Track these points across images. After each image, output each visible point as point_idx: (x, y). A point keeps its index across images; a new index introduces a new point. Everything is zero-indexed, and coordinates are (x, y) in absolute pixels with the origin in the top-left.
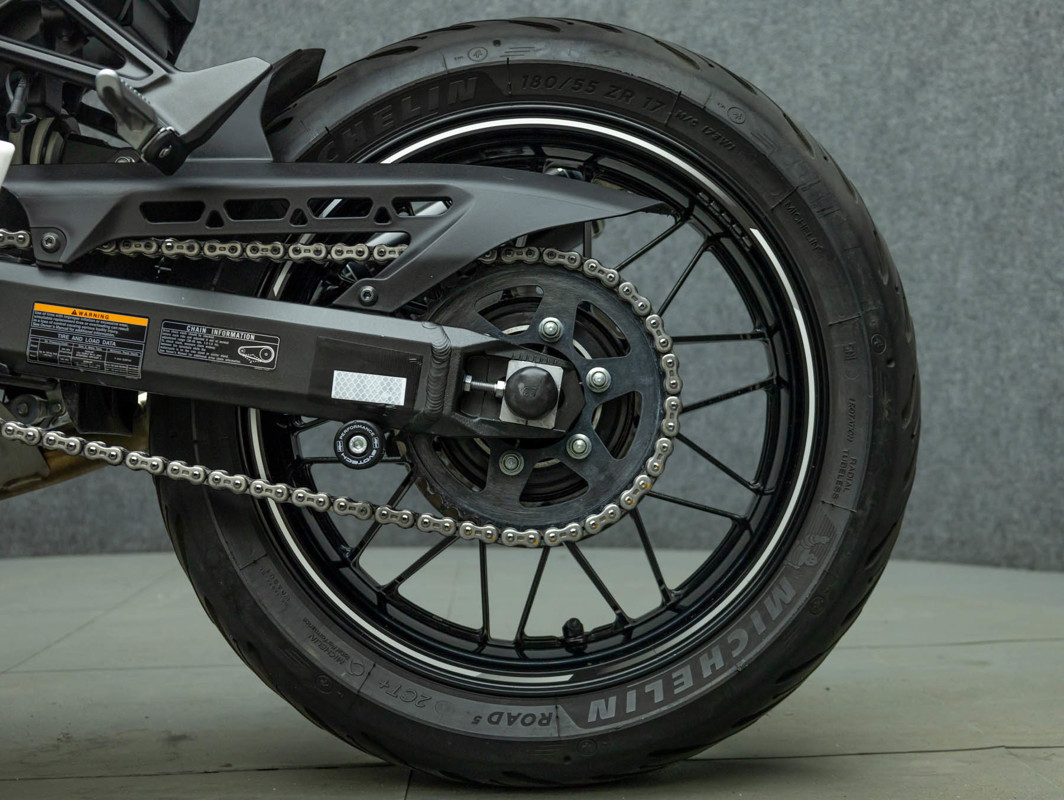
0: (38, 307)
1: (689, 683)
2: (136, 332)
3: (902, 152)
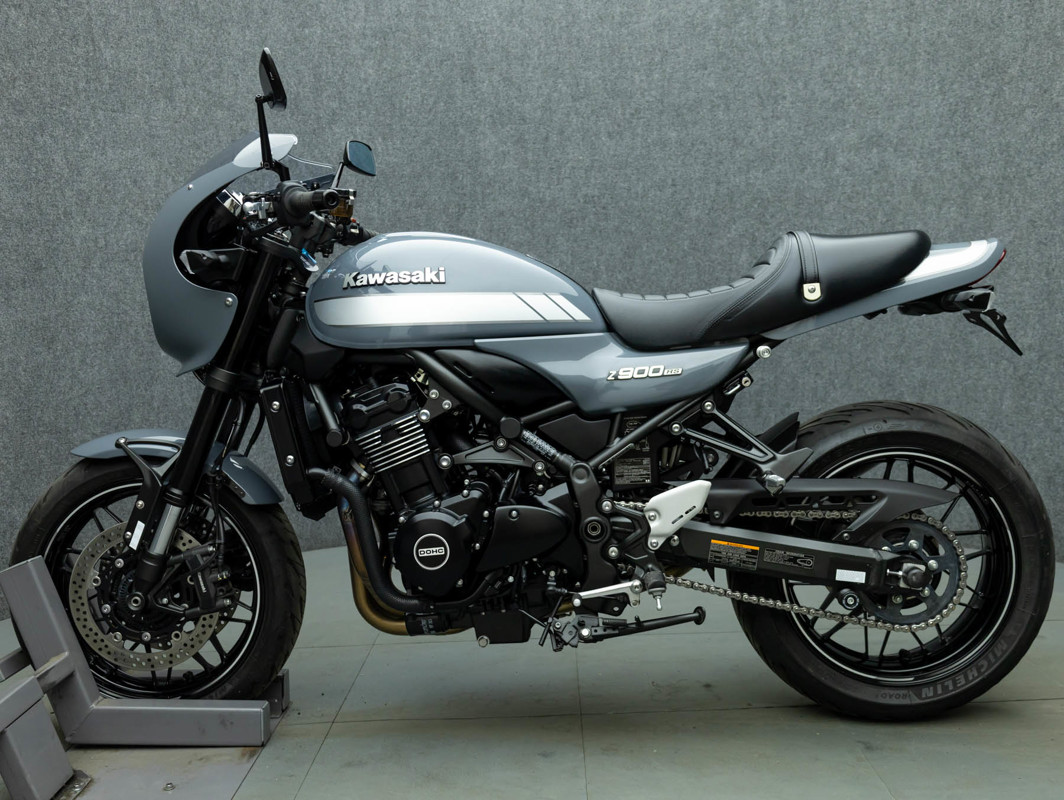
0: (713, 541)
1: (963, 682)
2: (754, 552)
3: (971, 333)
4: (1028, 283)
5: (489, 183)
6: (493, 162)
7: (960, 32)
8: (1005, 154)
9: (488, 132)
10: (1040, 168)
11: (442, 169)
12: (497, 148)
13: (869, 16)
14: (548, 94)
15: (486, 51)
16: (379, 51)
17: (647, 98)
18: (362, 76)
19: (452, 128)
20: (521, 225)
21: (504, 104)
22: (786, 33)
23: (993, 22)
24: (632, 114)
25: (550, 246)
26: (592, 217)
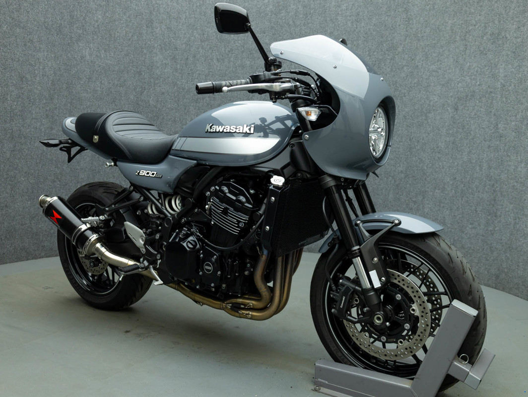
4: (401, 144)
5: (158, 78)
6: (160, 68)
7: (378, 29)
8: (395, 85)
9: (158, 53)
10: (409, 93)
11: (134, 69)
12: (162, 61)
13: (339, 18)
14: (189, 38)
15: (159, 13)
16: (104, 7)
17: (237, 44)
18: (95, 18)
19: (140, 49)
20: (172, 99)
21: (167, 40)
22: (302, 21)
23: (392, 26)
24: (229, 51)
25: (186, 111)
26: (207, 98)
